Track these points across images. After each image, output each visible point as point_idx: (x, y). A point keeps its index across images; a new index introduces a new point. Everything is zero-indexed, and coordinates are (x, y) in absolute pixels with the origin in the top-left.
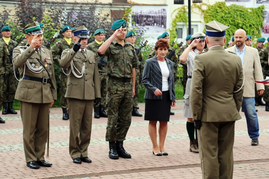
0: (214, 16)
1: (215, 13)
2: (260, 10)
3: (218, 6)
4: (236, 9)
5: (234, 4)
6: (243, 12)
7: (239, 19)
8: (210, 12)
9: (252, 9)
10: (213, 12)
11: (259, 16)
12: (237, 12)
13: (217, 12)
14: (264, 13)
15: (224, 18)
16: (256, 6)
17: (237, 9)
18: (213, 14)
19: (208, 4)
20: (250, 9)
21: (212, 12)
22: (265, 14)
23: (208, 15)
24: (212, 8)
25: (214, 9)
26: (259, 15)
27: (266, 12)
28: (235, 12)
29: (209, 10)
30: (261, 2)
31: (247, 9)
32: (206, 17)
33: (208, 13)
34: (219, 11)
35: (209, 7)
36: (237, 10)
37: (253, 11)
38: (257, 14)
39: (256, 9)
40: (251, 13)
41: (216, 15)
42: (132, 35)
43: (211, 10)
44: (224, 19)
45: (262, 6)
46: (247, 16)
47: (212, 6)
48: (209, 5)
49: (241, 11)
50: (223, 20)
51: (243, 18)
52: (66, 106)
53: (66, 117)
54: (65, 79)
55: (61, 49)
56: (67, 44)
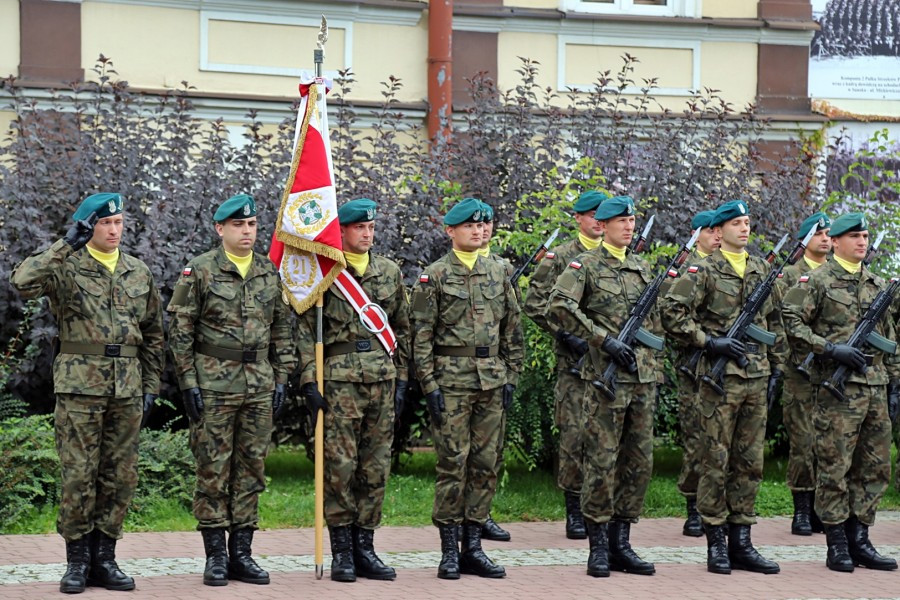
52: (721, 517)
53: (721, 562)
54: (720, 409)
55: (708, 291)
56: (730, 274)
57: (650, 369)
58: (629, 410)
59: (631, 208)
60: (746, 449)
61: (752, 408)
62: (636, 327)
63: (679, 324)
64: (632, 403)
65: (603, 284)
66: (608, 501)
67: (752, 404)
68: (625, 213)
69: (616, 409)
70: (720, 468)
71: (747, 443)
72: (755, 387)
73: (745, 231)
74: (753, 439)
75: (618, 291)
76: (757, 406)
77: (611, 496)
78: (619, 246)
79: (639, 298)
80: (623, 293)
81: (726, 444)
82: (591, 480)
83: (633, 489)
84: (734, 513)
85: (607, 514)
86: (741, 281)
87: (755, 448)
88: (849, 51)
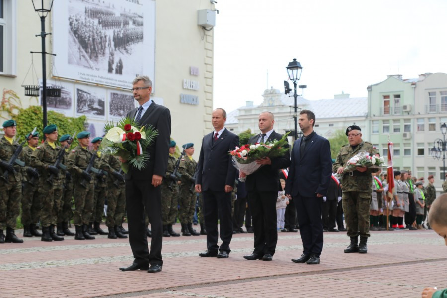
0: (28, 124)
1: (30, 120)
2: (81, 121)
3: (33, 111)
4: (54, 117)
5: (52, 111)
6: (63, 121)
7: (59, 130)
8: (23, 118)
9: (72, 119)
10: (26, 117)
11: (80, 129)
12: (56, 121)
13: (33, 119)
14: (86, 125)
15: (40, 127)
16: (77, 116)
17: (57, 117)
18: (27, 121)
19: (20, 107)
20: (70, 119)
21: (25, 119)
22: (88, 127)
23: (20, 121)
24: (25, 114)
25: (28, 114)
26: (81, 127)
27: (87, 124)
28: (54, 121)
29: (22, 115)
30: (82, 111)
31: (67, 118)
32: (18, 124)
33: (21, 119)
34: (34, 118)
35: (21, 112)
36: (56, 119)
37: (74, 122)
38: (78, 125)
39: (76, 119)
40: (71, 124)
41: (31, 123)
42: (14, 124)
43: (25, 115)
44: (40, 129)
45: (83, 116)
46: (67, 128)
47: (26, 111)
48: (22, 109)
49: (60, 120)
50: (40, 131)
51: (63, 129)
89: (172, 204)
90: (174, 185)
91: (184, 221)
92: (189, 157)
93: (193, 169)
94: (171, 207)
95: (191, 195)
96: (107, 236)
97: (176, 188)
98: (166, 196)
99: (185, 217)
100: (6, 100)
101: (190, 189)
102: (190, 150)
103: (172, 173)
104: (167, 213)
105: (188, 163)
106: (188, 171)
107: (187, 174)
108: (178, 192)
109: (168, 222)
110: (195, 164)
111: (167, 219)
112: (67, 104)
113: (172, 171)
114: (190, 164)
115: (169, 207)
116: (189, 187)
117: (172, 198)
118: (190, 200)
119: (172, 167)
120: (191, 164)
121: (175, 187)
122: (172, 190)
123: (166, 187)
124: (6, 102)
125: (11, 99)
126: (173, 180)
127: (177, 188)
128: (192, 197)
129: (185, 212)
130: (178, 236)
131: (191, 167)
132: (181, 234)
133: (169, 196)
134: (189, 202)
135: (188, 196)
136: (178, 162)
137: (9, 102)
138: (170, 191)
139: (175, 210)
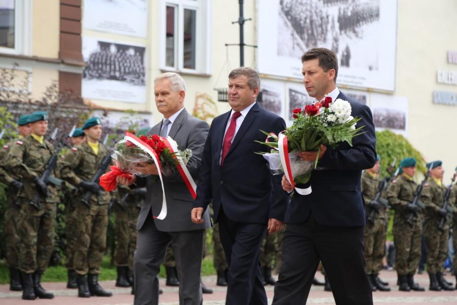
52: (85, 271)
53: (86, 292)
54: (87, 218)
55: (82, 161)
56: (92, 153)
57: (54, 196)
58: (43, 217)
59: (46, 117)
60: (98, 237)
61: (101, 217)
62: (48, 175)
63: (66, 173)
64: (45, 214)
65: (32, 153)
66: (33, 263)
67: (100, 215)
68: (42, 119)
69: (36, 217)
70: (86, 246)
71: (98, 234)
72: (102, 207)
73: (99, 133)
74: (101, 233)
75: (39, 156)
76: (103, 216)
77: (35, 260)
78: (39, 135)
79: (49, 161)
80: (42, 158)
81: (89, 235)
82: (24, 252)
83: (44, 257)
84: (91, 269)
85: (33, 269)
86: (96, 156)
87: (102, 237)
88: (100, 77)
89: (412, 246)
90: (415, 219)
91: (431, 269)
92: (436, 180)
93: (441, 197)
94: (411, 250)
95: (440, 233)
96: (322, 288)
97: (418, 224)
98: (403, 234)
99: (432, 264)
100: (199, 106)
101: (438, 225)
102: (437, 171)
103: (411, 202)
104: (405, 258)
105: (434, 189)
106: (434, 200)
107: (433, 205)
108: (421, 228)
109: (408, 270)
110: (445, 190)
111: (405, 266)
112: (276, 109)
113: (411, 200)
114: (437, 191)
115: (408, 250)
116: (438, 223)
117: (412, 238)
118: (438, 239)
119: (411, 194)
120: (439, 190)
121: (416, 221)
122: (411, 226)
123: (402, 222)
124: (199, 109)
125: (205, 106)
126: (413, 212)
127: (420, 224)
128: (441, 236)
129: (432, 257)
130: (423, 290)
131: (439, 194)
132: (427, 288)
133: (408, 235)
134: (437, 243)
135: (435, 235)
136: (420, 188)
137: (202, 108)
138: (409, 228)
139: (417, 255)
